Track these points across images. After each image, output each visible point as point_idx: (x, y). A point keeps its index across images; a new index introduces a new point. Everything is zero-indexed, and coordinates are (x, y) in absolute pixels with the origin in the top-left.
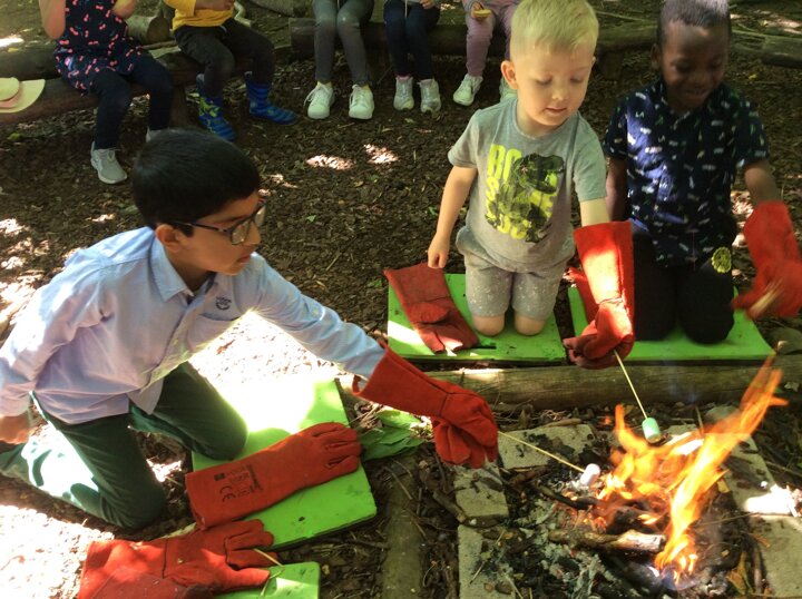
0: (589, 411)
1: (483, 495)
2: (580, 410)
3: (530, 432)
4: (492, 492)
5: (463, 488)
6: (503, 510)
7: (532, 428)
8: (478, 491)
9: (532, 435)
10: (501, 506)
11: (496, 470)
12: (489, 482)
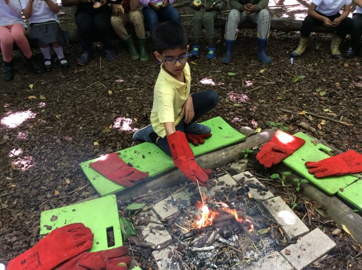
0: (186, 183)
1: (157, 235)
2: (182, 184)
3: (167, 200)
4: (161, 232)
5: (147, 235)
6: (169, 237)
7: (166, 198)
8: (155, 234)
9: (168, 201)
10: (167, 236)
11: (159, 222)
12: (158, 228)
